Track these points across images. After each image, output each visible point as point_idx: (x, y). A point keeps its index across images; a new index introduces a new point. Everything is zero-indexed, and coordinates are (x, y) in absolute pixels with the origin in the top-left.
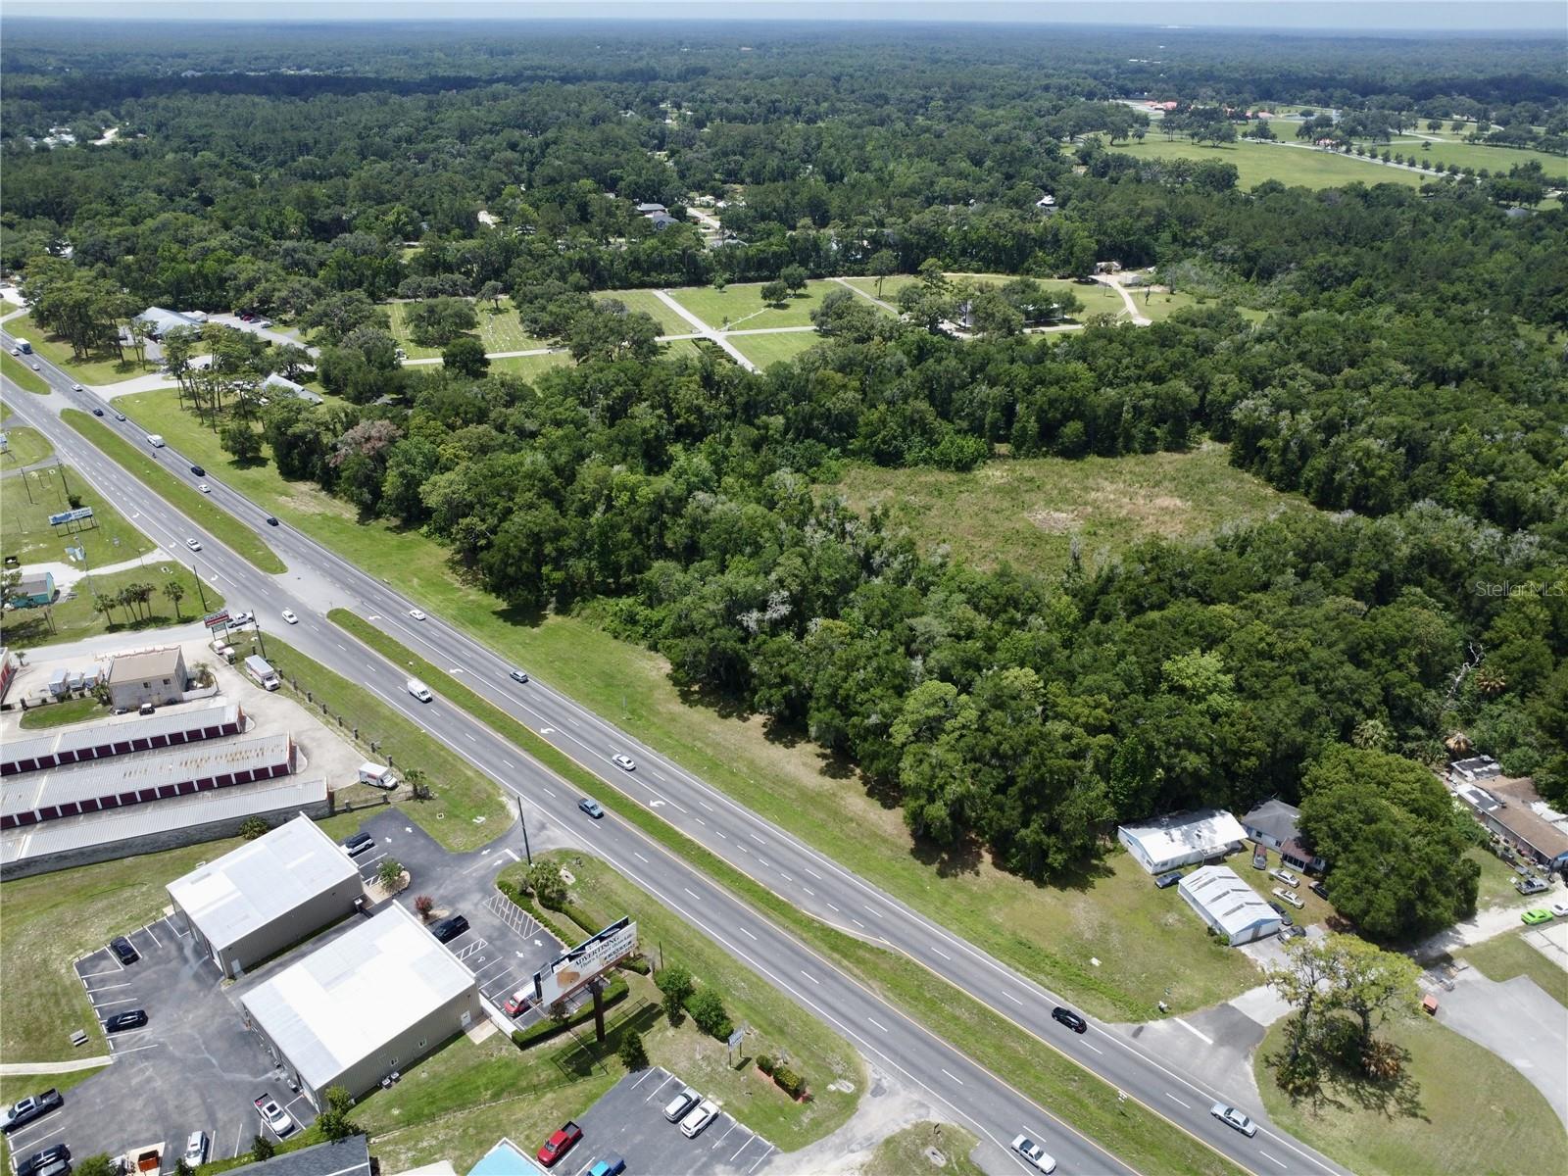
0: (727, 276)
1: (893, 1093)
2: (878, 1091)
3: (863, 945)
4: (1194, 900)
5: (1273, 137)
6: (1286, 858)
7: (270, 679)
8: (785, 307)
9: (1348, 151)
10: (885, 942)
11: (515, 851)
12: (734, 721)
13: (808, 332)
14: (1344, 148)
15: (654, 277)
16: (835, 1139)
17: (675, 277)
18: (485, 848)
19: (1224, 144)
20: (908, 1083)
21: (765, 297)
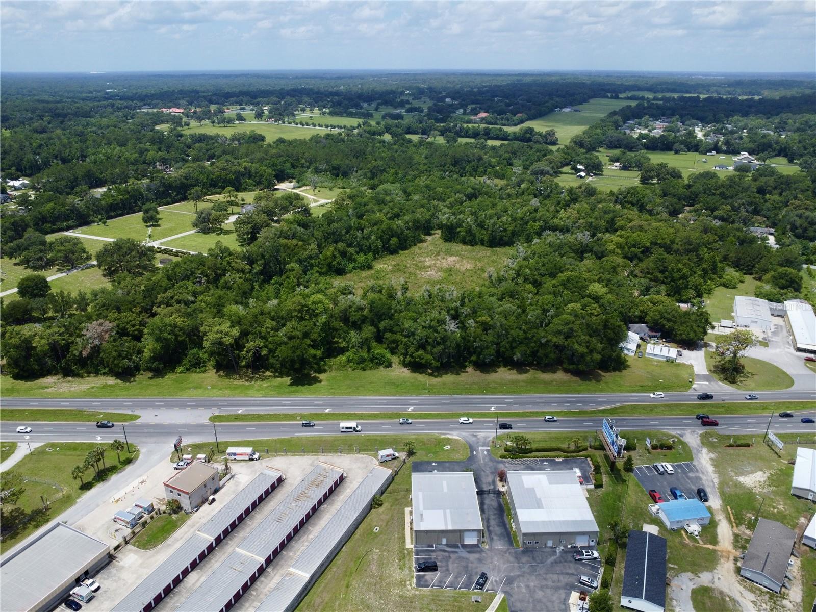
0: (100, 217)
1: (685, 434)
2: (682, 436)
3: (616, 408)
4: (655, 355)
5: (244, 120)
6: (651, 337)
7: (254, 454)
8: (159, 226)
9: (284, 123)
10: (618, 405)
11: (483, 446)
12: (463, 374)
13: (192, 234)
14: (281, 122)
15: (59, 225)
16: (694, 451)
17: (71, 223)
18: (472, 452)
19: (229, 125)
20: (684, 430)
21: (146, 222)
